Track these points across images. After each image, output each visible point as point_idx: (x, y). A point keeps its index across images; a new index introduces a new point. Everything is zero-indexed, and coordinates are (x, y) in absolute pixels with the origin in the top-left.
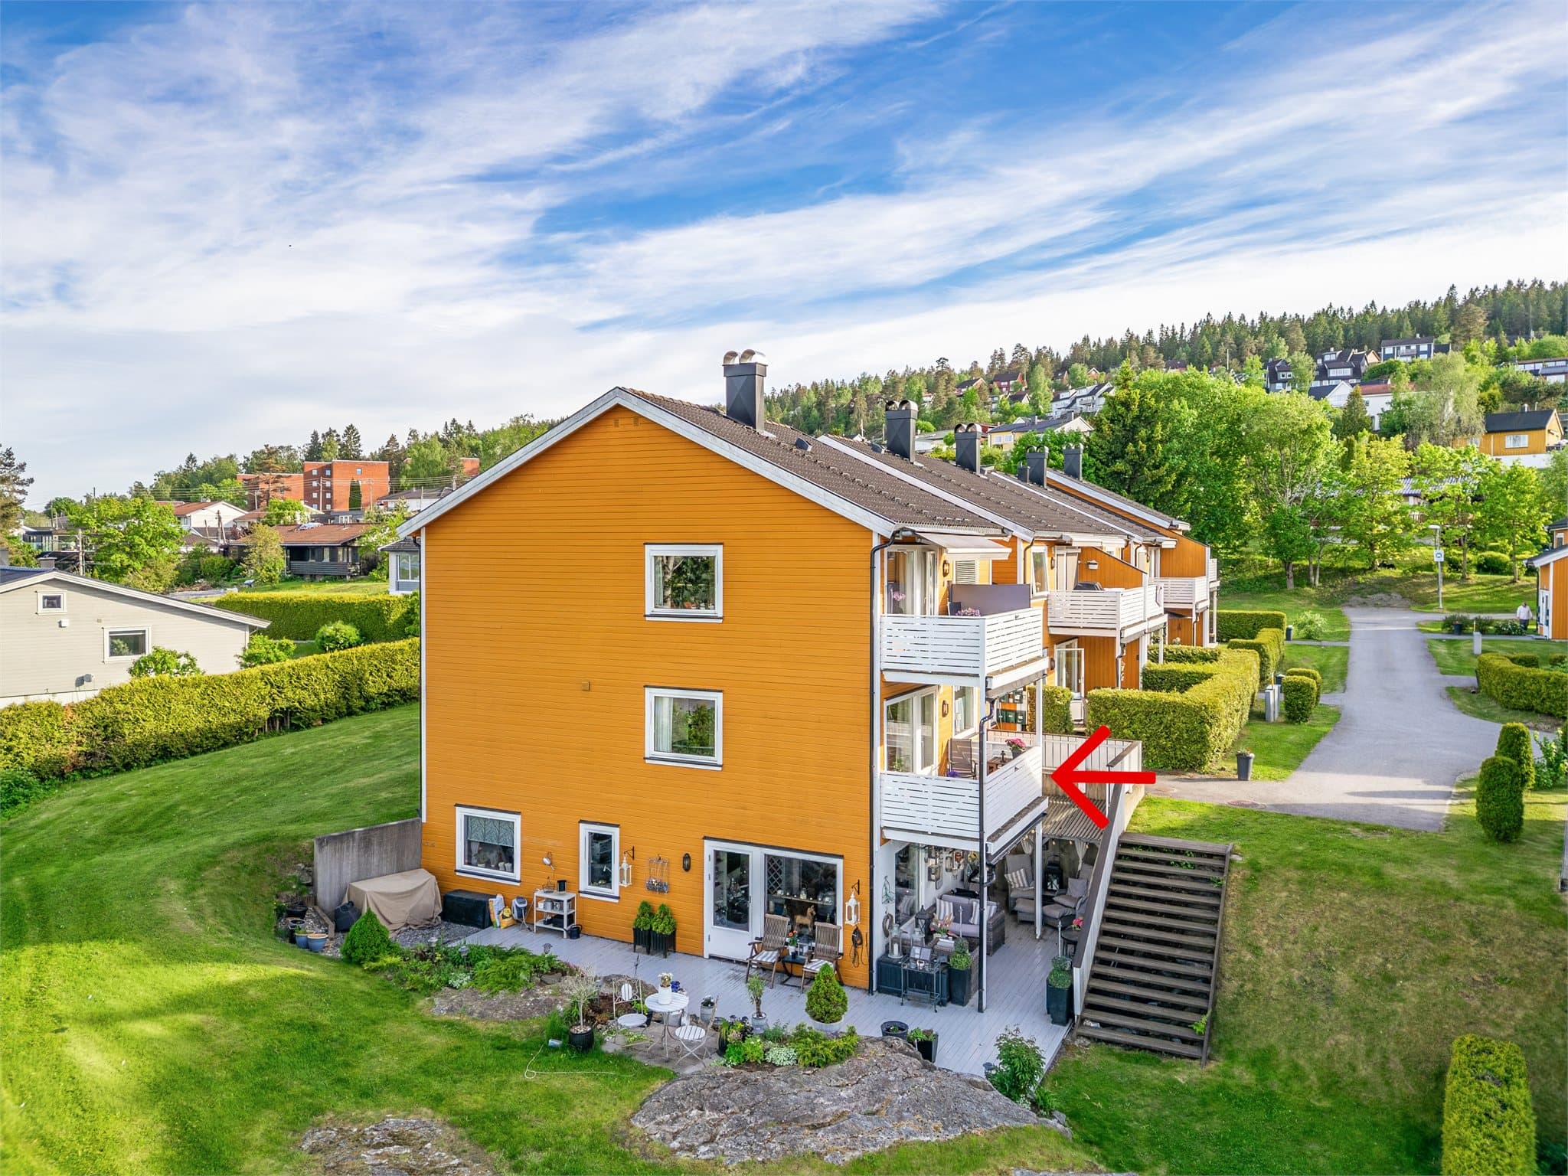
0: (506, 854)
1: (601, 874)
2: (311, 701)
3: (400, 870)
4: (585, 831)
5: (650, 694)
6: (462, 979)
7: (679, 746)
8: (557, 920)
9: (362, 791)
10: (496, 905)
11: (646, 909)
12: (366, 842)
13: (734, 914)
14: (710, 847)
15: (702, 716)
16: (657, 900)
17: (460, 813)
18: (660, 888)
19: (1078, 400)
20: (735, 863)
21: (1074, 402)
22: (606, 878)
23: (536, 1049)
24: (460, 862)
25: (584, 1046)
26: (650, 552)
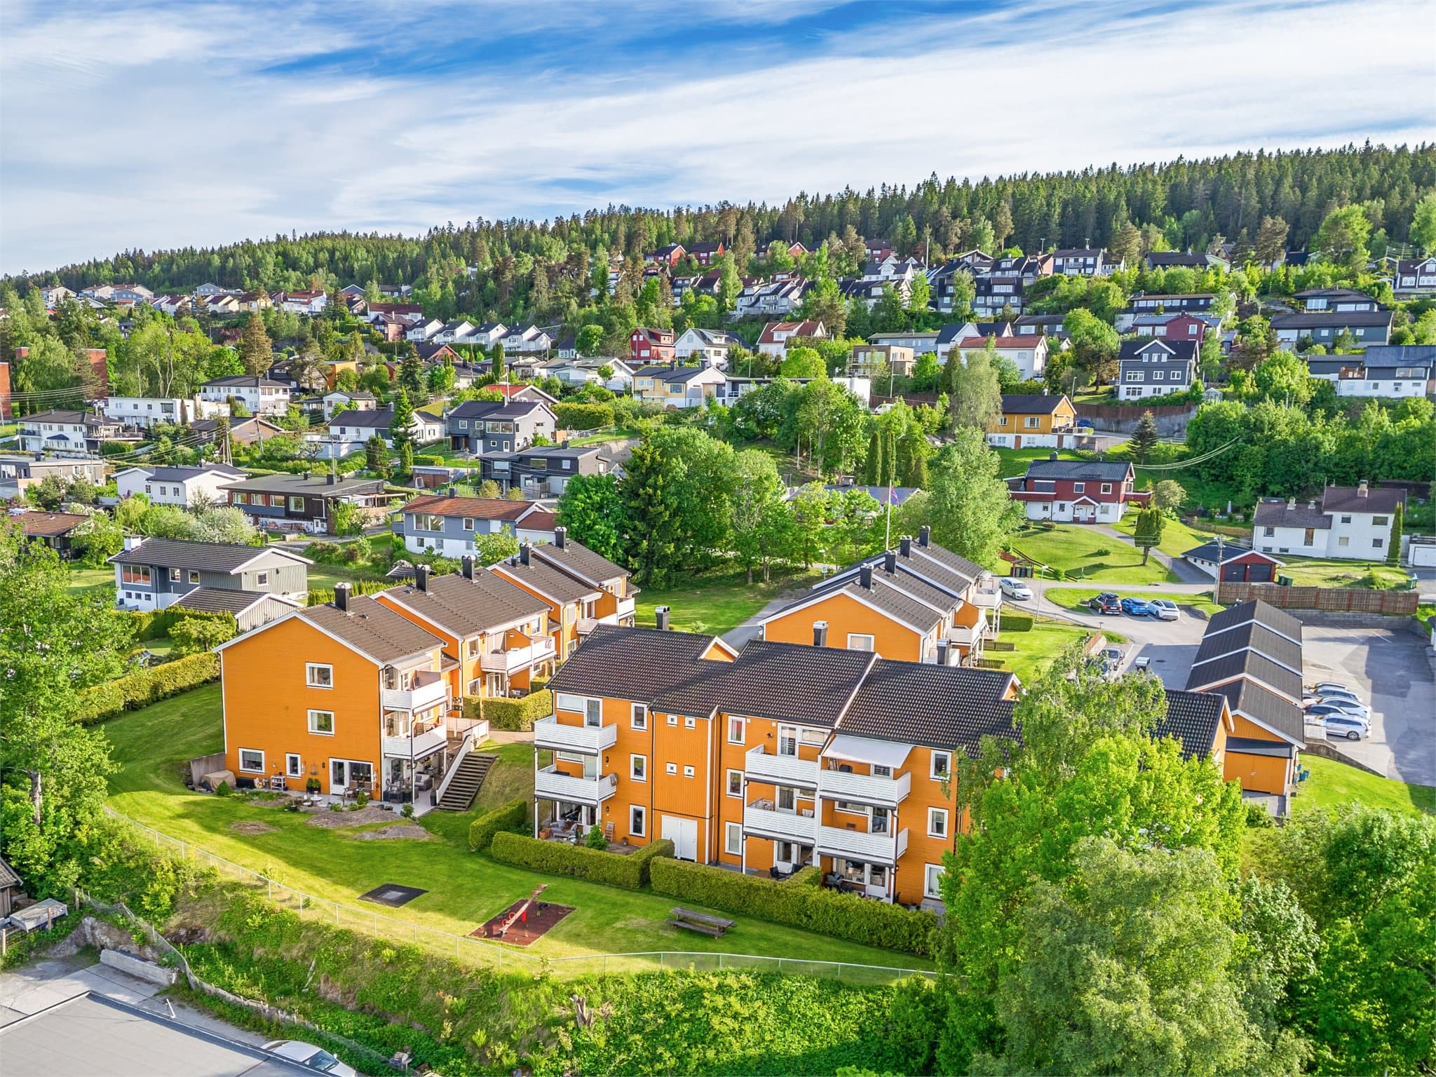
0: (258, 765)
1: (294, 770)
2: (142, 697)
3: (219, 770)
4: (288, 756)
5: (309, 712)
6: (256, 798)
7: (320, 727)
8: (279, 785)
9: (195, 742)
10: (256, 781)
11: (310, 780)
12: (207, 761)
13: (340, 781)
14: (331, 760)
15: (328, 718)
16: (314, 777)
17: (241, 750)
18: (315, 774)
19: (762, 299)
20: (341, 765)
21: (758, 300)
22: (296, 771)
23: (282, 811)
24: (241, 767)
25: (295, 810)
26: (308, 665)
